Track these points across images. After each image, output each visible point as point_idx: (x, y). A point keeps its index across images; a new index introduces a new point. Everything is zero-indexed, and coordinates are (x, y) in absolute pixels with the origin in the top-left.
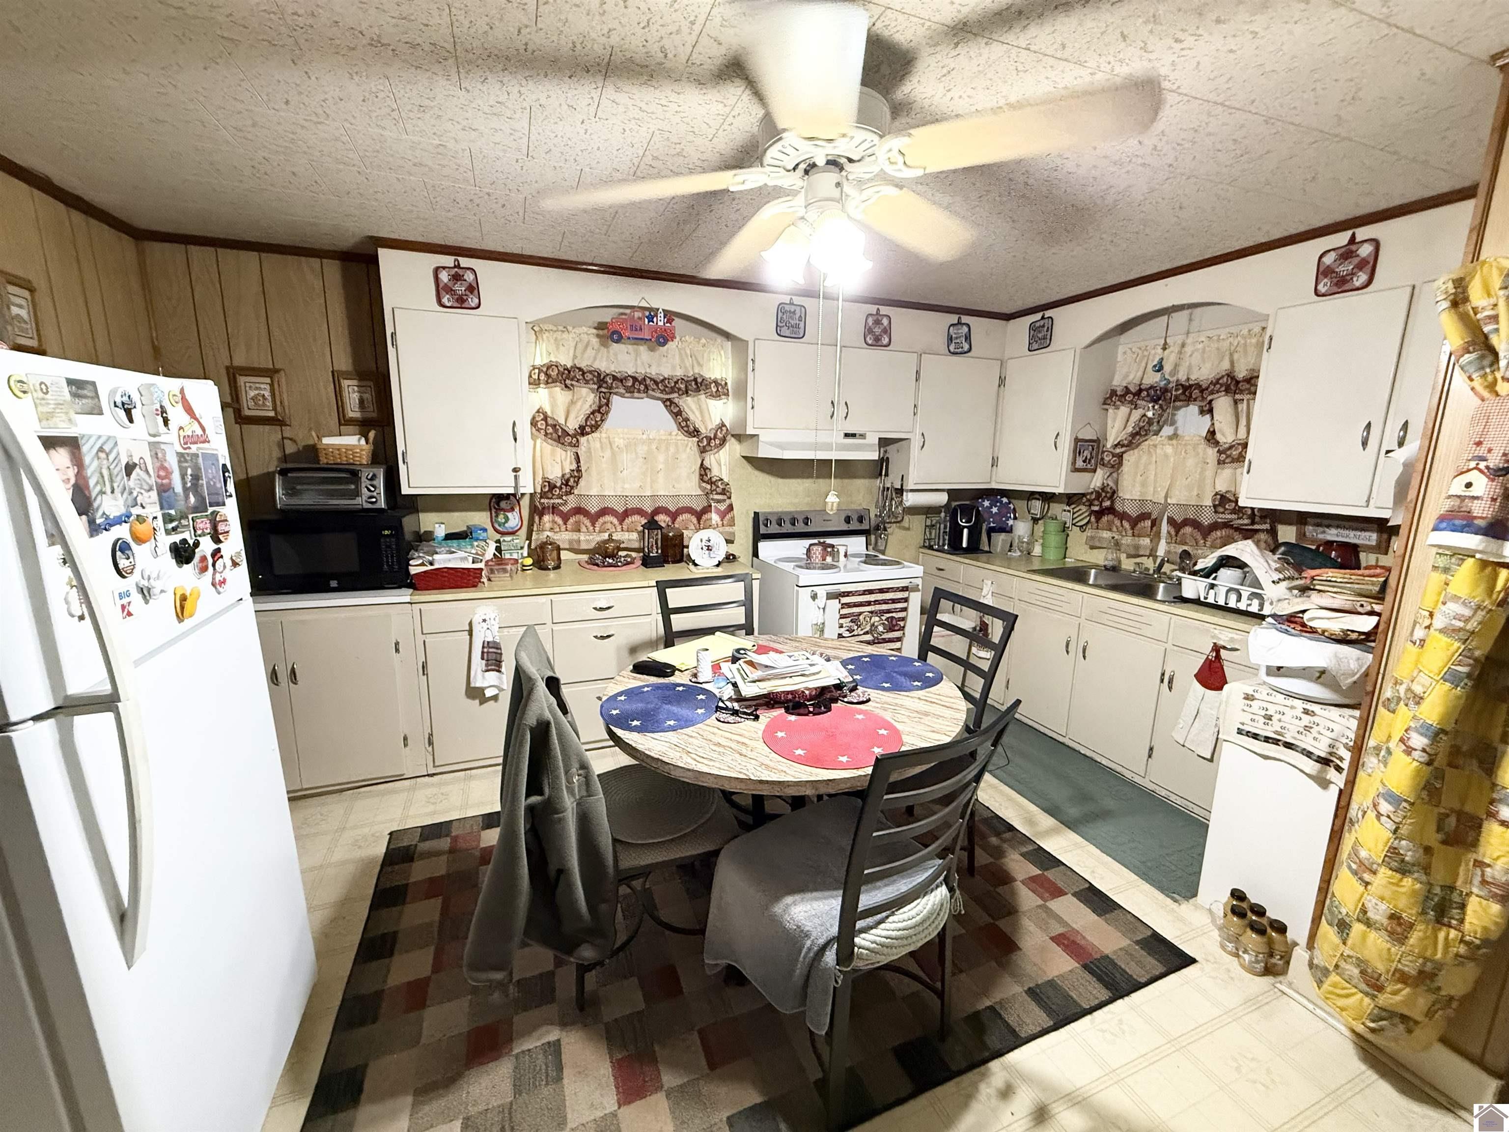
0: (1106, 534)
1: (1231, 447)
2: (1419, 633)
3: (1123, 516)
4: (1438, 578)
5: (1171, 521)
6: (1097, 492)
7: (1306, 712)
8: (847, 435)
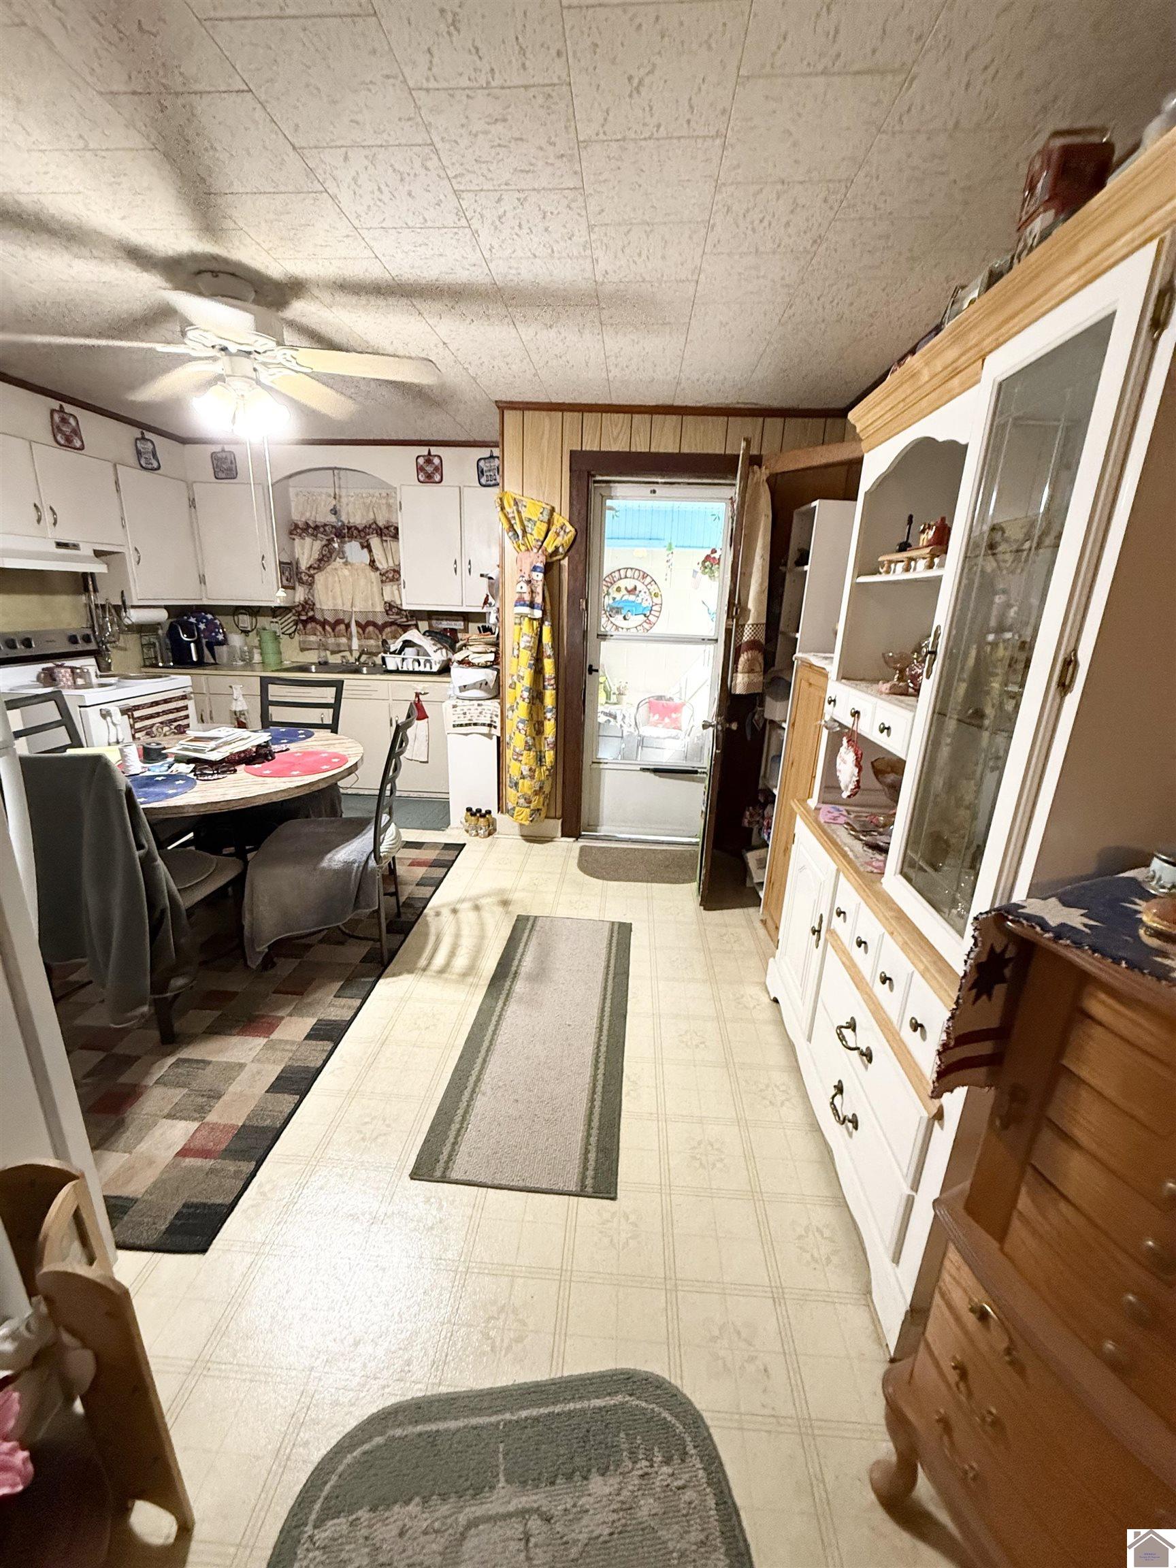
0: (313, 638)
1: (387, 572)
2: (516, 652)
3: (323, 624)
4: (517, 627)
5: (358, 624)
6: (303, 605)
7: (479, 705)
8: (59, 545)
